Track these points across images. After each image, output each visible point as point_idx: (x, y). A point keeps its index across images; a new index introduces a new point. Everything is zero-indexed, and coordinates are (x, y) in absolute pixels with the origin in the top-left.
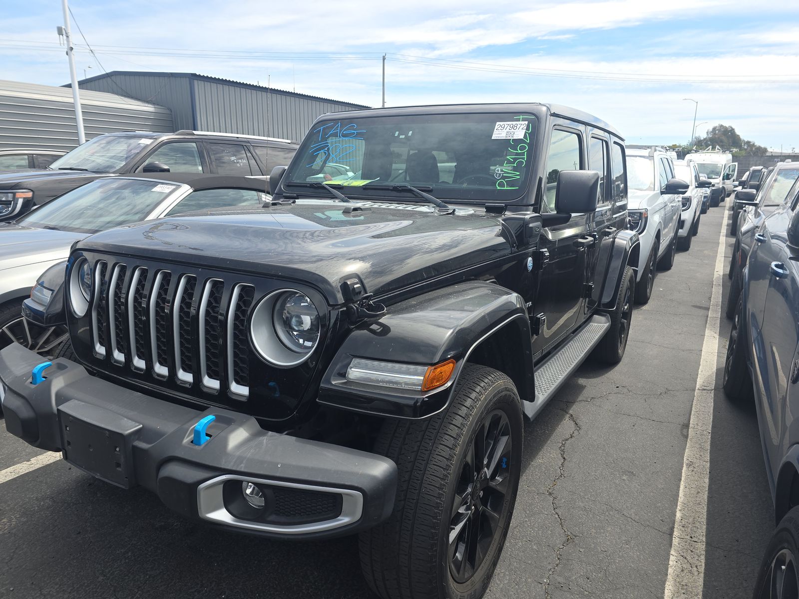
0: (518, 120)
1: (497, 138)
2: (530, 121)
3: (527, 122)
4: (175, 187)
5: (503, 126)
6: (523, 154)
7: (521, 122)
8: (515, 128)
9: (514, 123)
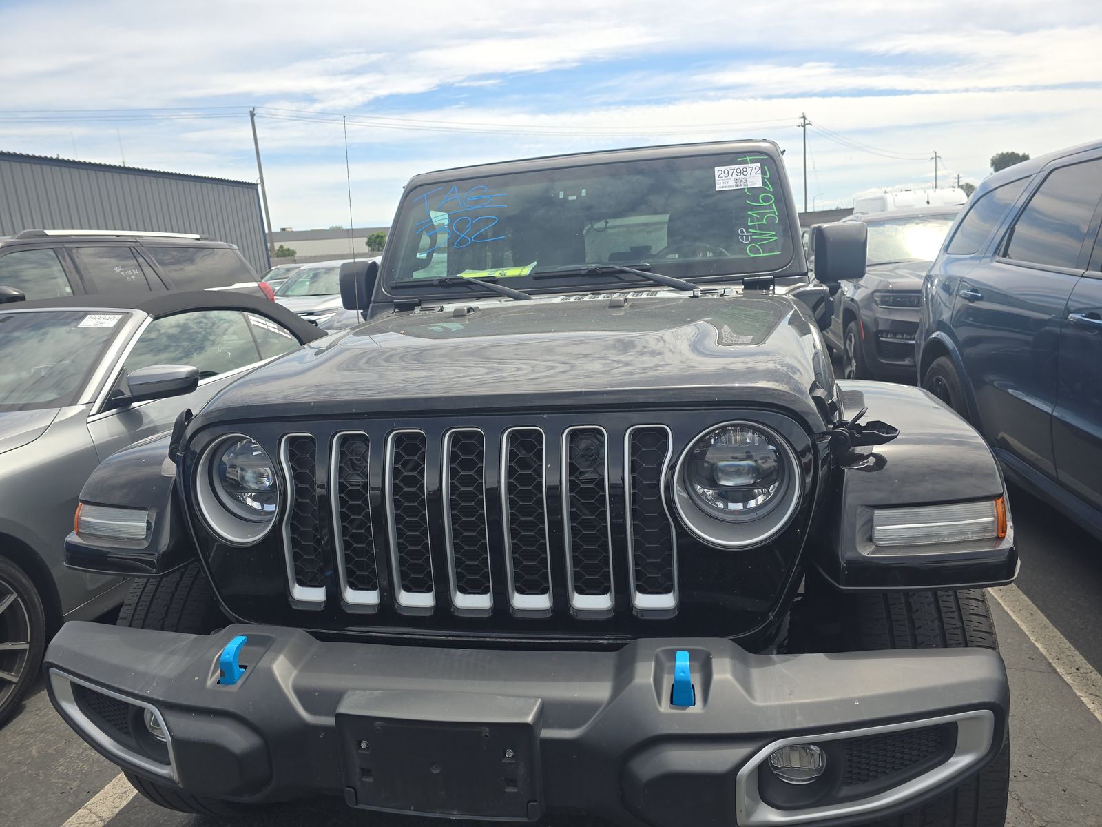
0: (745, 162)
1: (724, 189)
2: (763, 163)
3: (759, 165)
4: (120, 316)
5: (726, 172)
6: (770, 207)
7: (750, 165)
8: (745, 173)
9: (741, 166)
